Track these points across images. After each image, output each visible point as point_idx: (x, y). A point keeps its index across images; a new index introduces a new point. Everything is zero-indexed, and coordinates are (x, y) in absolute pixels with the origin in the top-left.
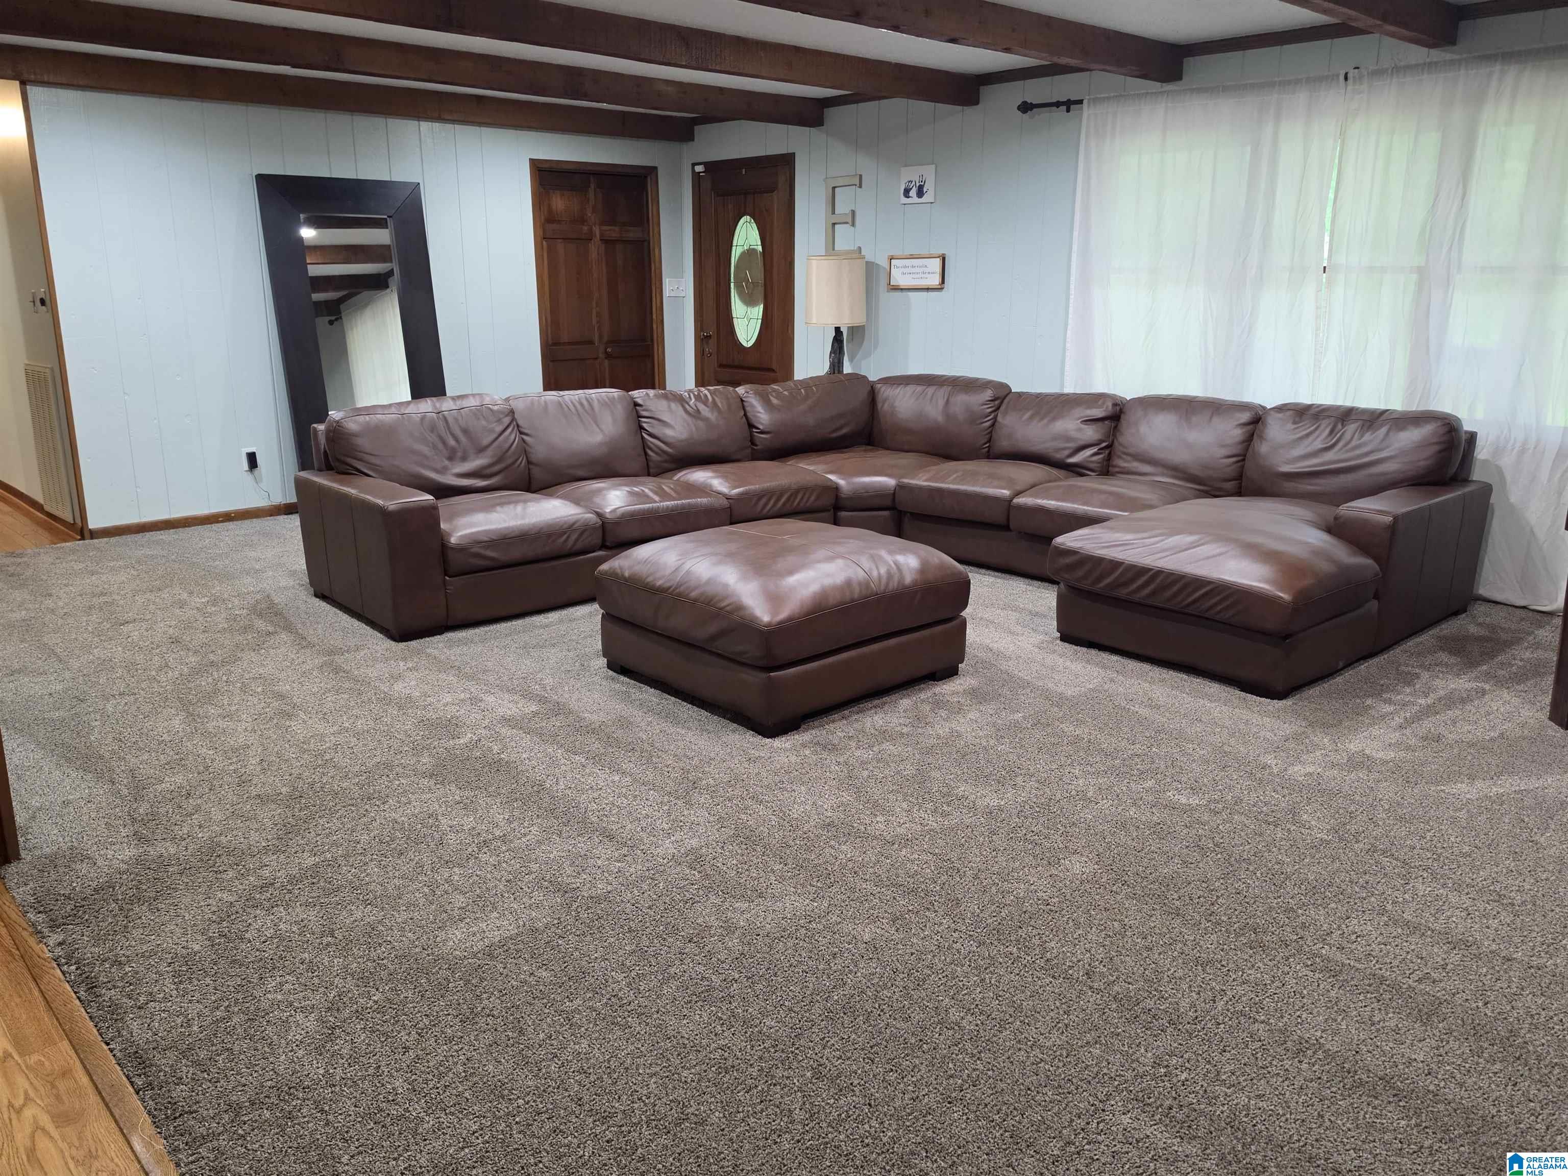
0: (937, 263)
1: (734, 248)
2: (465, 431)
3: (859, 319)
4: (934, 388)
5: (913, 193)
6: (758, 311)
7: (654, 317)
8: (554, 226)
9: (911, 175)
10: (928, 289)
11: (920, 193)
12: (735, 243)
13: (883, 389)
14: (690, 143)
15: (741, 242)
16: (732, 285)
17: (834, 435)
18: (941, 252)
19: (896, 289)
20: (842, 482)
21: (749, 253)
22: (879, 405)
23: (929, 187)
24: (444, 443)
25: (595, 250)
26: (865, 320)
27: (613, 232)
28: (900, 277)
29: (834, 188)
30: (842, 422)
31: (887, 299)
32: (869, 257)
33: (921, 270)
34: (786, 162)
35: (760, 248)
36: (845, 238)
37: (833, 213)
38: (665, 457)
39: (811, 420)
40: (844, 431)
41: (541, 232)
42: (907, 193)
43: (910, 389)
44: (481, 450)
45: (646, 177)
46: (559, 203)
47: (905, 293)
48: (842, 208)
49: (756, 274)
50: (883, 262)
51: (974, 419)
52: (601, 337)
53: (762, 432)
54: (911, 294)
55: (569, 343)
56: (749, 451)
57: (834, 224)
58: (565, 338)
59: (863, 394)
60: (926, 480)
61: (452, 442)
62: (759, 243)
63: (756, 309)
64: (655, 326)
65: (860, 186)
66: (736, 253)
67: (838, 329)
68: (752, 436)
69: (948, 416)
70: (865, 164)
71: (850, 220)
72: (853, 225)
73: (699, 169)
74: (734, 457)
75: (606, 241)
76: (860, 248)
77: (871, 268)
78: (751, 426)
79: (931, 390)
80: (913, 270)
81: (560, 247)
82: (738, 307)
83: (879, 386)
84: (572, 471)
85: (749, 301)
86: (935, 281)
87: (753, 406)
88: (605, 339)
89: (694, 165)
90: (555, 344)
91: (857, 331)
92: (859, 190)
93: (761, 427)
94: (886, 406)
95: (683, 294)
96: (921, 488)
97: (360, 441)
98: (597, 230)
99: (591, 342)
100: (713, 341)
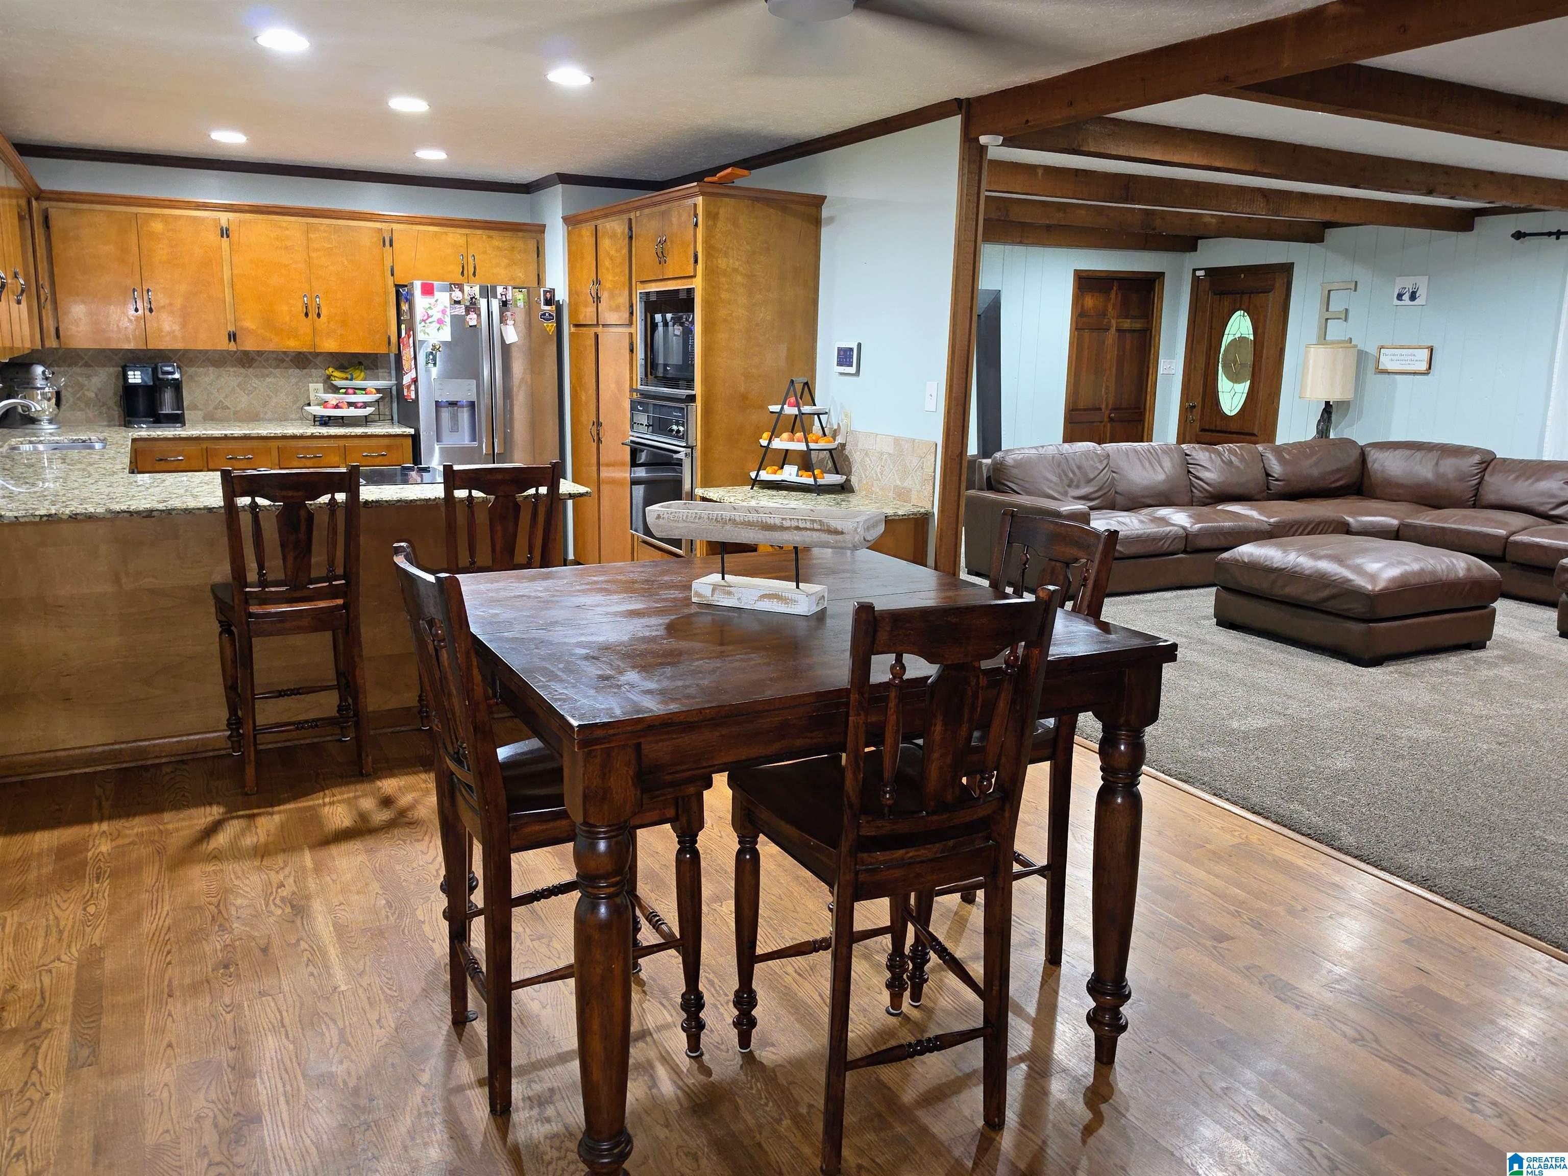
0: (1426, 353)
1: (1225, 336)
2: (1079, 468)
3: (1348, 396)
4: (1424, 452)
5: (1406, 297)
6: (1243, 388)
7: (1149, 390)
8: (1084, 319)
9: (1407, 283)
10: (1415, 373)
11: (1413, 297)
12: (1226, 332)
13: (1372, 452)
14: (1193, 254)
15: (1232, 332)
16: (1220, 365)
17: (1333, 485)
18: (1430, 345)
19: (1385, 372)
20: (1350, 520)
21: (1240, 341)
22: (1370, 465)
23: (1422, 293)
24: (1066, 475)
25: (1111, 336)
26: (1352, 396)
27: (1127, 324)
28: (1388, 361)
29: (1329, 291)
30: (1338, 476)
31: (1373, 380)
32: (1361, 346)
33: (1410, 358)
34: (1286, 270)
35: (1252, 337)
36: (1336, 330)
37: (1327, 310)
38: (1207, 495)
39: (1315, 472)
40: (1341, 483)
41: (1074, 325)
42: (1400, 297)
43: (1399, 453)
44: (1089, 481)
45: (1155, 281)
46: (1089, 302)
47: (1392, 376)
48: (1336, 306)
49: (1248, 357)
50: (1373, 351)
51: (1462, 478)
52: (1107, 406)
53: (1277, 480)
54: (1397, 377)
55: (1085, 410)
56: (1265, 494)
57: (1327, 319)
58: (1081, 405)
59: (1356, 454)
60: (1429, 521)
61: (1071, 475)
62: (1251, 331)
63: (1242, 385)
64: (1148, 398)
65: (1355, 290)
66: (1226, 340)
67: (1327, 403)
68: (1268, 483)
69: (1438, 475)
70: (1362, 274)
71: (1343, 317)
72: (1346, 320)
73: (1200, 273)
74: (1256, 497)
75: (1119, 331)
76: (1351, 339)
77: (1362, 356)
78: (1268, 475)
79: (1419, 455)
80: (1402, 358)
81: (1086, 334)
82: (1224, 384)
83: (1368, 449)
84: (1143, 500)
85: (1235, 378)
86: (1423, 367)
87: (1269, 459)
88: (1110, 407)
89: (1194, 270)
90: (1073, 410)
91: (1344, 405)
92: (1353, 293)
93: (1276, 475)
94: (1375, 465)
95: (1173, 372)
96: (1424, 527)
97: (1015, 471)
98: (1114, 322)
99: (1100, 409)
100: (1197, 411)
